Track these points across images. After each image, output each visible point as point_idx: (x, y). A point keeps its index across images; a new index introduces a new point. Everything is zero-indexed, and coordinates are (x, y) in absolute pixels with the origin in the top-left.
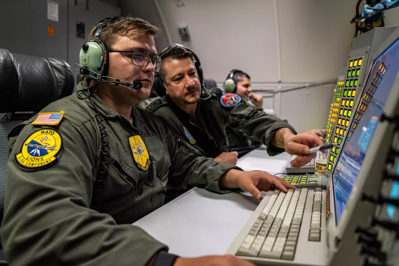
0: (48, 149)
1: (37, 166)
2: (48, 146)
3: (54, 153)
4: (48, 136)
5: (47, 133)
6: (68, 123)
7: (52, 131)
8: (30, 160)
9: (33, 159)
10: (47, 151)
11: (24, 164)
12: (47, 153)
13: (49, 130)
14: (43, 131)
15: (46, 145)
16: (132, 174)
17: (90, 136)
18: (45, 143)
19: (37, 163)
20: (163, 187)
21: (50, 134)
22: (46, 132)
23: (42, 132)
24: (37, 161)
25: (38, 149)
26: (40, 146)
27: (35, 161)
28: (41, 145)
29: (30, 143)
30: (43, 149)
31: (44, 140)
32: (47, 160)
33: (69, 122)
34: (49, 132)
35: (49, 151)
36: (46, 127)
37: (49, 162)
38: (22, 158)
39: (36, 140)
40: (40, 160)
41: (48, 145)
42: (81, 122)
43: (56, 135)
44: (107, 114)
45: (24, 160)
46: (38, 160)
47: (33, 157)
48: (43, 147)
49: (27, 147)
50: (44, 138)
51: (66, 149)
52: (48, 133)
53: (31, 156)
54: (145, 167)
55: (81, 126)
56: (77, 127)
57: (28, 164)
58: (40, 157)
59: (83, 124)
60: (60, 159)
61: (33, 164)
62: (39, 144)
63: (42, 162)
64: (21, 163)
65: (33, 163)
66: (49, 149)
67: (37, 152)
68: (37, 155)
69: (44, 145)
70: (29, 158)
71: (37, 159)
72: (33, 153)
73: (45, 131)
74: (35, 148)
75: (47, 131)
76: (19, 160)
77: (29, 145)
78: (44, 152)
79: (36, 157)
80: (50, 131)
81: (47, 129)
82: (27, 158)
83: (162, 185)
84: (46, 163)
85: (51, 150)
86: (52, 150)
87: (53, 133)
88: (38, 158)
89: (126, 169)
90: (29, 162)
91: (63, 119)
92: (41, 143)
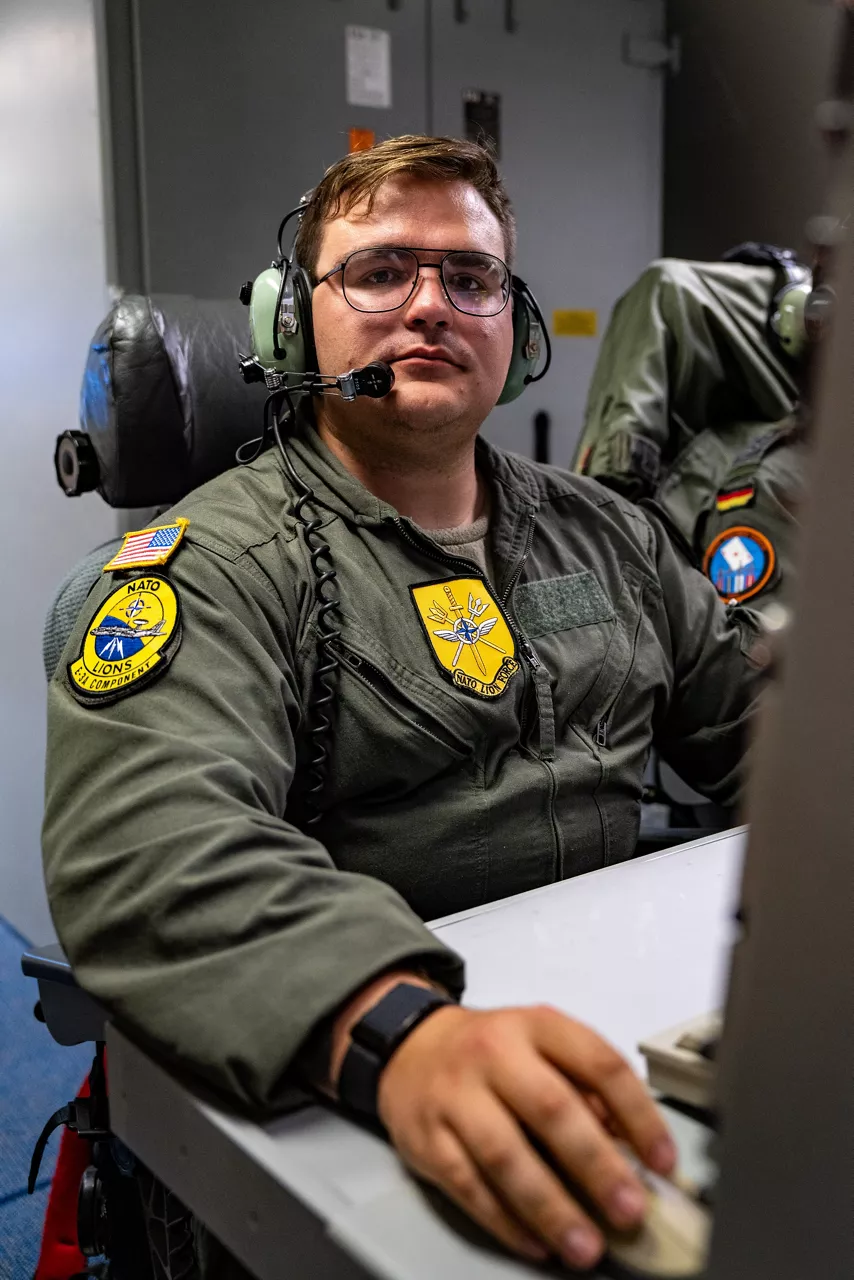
0: (144, 633)
1: (115, 686)
2: (143, 627)
3: (159, 642)
4: (144, 597)
5: (141, 590)
6: (197, 554)
7: (155, 580)
8: (101, 673)
9: (108, 669)
10: (141, 641)
11: (86, 687)
12: (142, 646)
13: (145, 580)
14: (131, 584)
15: (139, 622)
16: (433, 705)
17: (272, 587)
18: (137, 618)
19: (117, 678)
20: (601, 770)
21: (149, 590)
22: (139, 587)
23: (130, 587)
24: (117, 672)
25: (120, 638)
26: (123, 629)
27: (111, 674)
28: (127, 627)
29: (101, 626)
30: (133, 638)
31: (135, 612)
32: (140, 668)
33: (201, 552)
34: (146, 584)
35: (145, 640)
36: (138, 573)
37: (146, 669)
38: (84, 670)
39: (115, 614)
40: (123, 671)
41: (143, 623)
42: (241, 546)
43: (165, 591)
44: (356, 512)
45: (88, 674)
46: (120, 671)
47: (107, 663)
48: (132, 630)
49: (95, 637)
50: (134, 605)
51: (191, 625)
52: (143, 588)
53: (102, 662)
54: (492, 685)
55: (240, 561)
56: (225, 564)
57: (95, 684)
58: (124, 661)
59: (248, 552)
60: (173, 658)
61: (106, 684)
62: (121, 624)
63: (127, 674)
64: (80, 684)
65: (107, 679)
66: (146, 635)
67: (116, 647)
68: (116, 657)
69: (133, 626)
70: (97, 669)
71: (116, 666)
72: (108, 651)
73: (138, 582)
74: (113, 636)
75: (143, 583)
76: (76, 678)
77: (99, 633)
78: (133, 646)
79: (113, 664)
80: (149, 581)
81: (141, 577)
82: (94, 670)
83: (597, 759)
84: (137, 675)
85: (150, 635)
86: (155, 636)
87: (155, 586)
88: (118, 663)
89: (412, 687)
90: (99, 679)
91: (185, 543)
92: (125, 620)
